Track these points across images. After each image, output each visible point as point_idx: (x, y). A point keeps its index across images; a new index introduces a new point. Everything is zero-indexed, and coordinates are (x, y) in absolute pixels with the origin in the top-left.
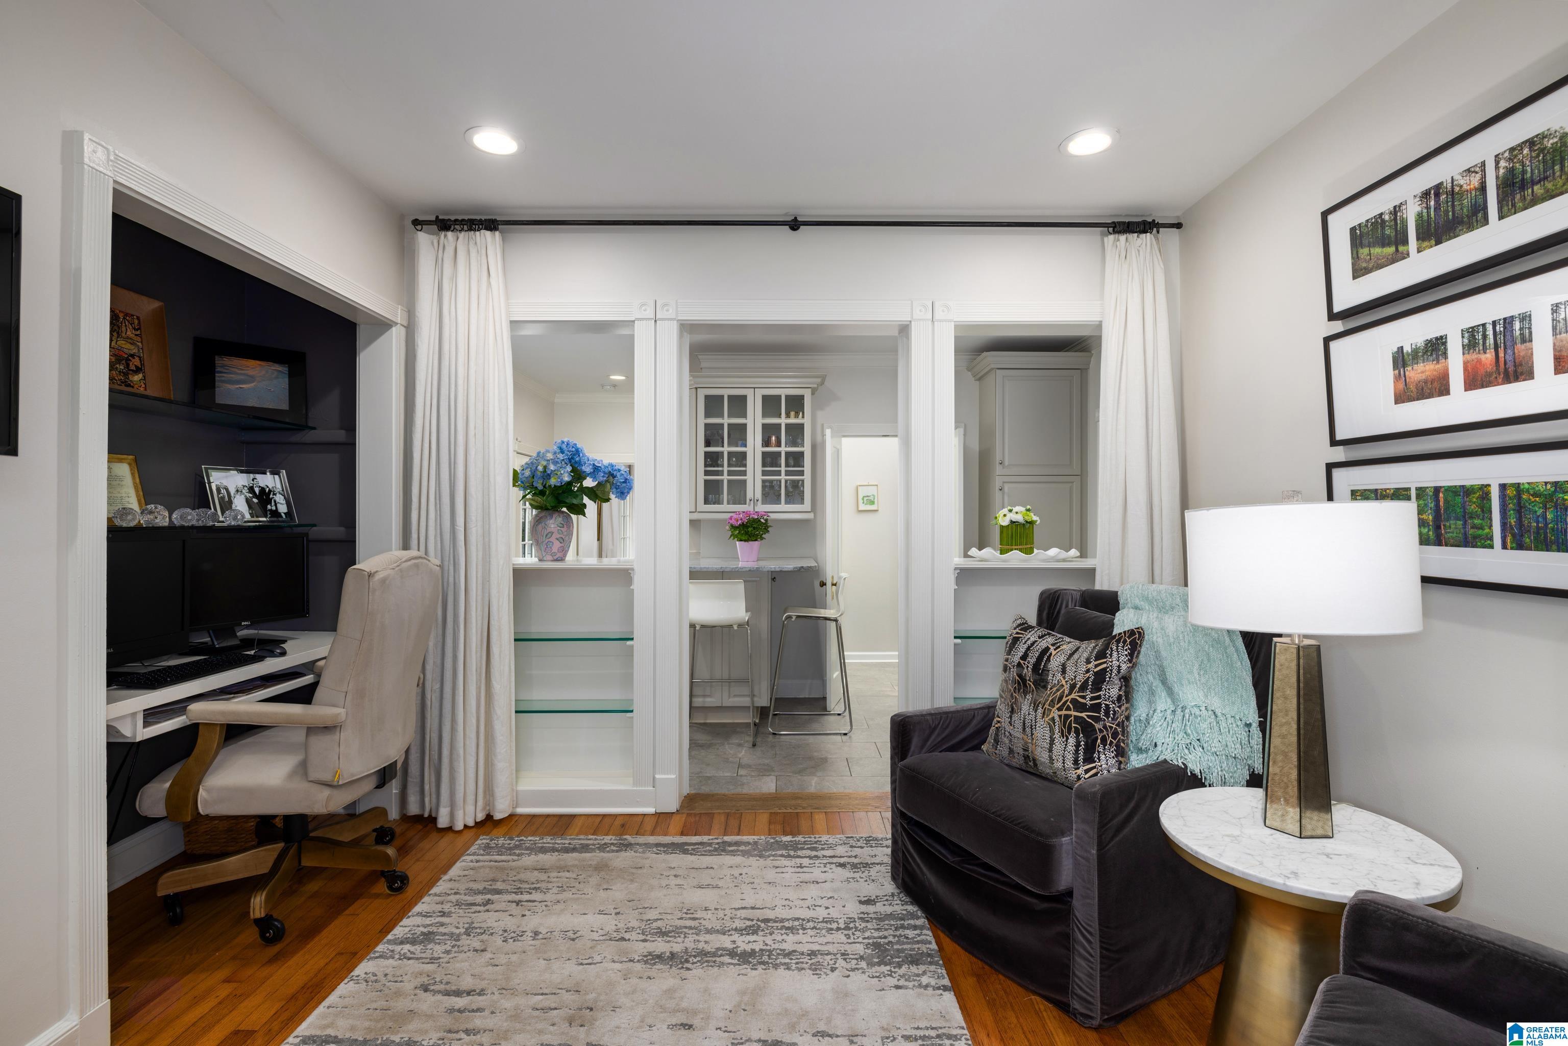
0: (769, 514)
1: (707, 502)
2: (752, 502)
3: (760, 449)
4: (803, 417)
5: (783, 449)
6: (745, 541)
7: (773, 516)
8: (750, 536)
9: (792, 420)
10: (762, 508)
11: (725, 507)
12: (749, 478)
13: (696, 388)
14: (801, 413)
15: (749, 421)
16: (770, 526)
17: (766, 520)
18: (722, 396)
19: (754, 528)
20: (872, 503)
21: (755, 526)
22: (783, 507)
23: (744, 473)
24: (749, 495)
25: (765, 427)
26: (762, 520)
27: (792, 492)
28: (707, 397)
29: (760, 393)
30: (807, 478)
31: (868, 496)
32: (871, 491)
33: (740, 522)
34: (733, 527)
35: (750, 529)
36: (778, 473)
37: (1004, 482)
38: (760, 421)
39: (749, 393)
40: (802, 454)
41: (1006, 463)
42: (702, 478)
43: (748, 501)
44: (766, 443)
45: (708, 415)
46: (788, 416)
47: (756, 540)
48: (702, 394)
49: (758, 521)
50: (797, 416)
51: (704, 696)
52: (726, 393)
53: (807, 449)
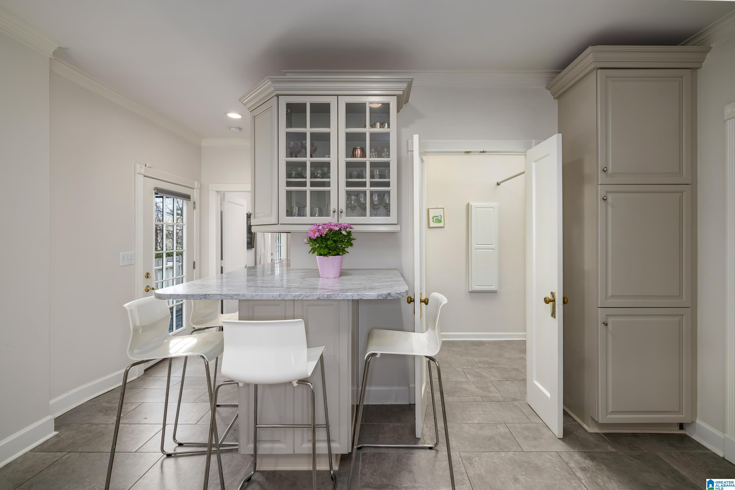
0: (352, 226)
1: (289, 213)
2: (336, 214)
3: (343, 160)
4: (389, 127)
5: (368, 160)
6: (325, 255)
7: (356, 228)
8: (330, 250)
9: (378, 129)
10: (345, 220)
11: (308, 219)
12: (333, 189)
13: (278, 96)
14: (386, 124)
15: (332, 130)
16: (354, 239)
17: (349, 233)
18: (305, 105)
19: (335, 241)
20: (440, 221)
21: (335, 239)
22: (368, 219)
23: (328, 184)
24: (333, 206)
25: (349, 137)
26: (344, 233)
27: (377, 205)
28: (289, 106)
29: (343, 101)
30: (393, 189)
31: (437, 217)
32: (439, 213)
33: (317, 234)
34: (311, 240)
35: (329, 243)
36: (364, 184)
37: (607, 192)
38: (343, 131)
39: (332, 101)
40: (387, 165)
41: (610, 171)
42: (284, 188)
43: (332, 212)
44: (351, 153)
45: (289, 124)
46: (373, 125)
47: (338, 254)
48: (284, 101)
49: (339, 232)
50: (382, 126)
51: (273, 441)
52: (308, 101)
53: (393, 160)
